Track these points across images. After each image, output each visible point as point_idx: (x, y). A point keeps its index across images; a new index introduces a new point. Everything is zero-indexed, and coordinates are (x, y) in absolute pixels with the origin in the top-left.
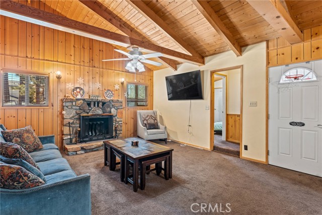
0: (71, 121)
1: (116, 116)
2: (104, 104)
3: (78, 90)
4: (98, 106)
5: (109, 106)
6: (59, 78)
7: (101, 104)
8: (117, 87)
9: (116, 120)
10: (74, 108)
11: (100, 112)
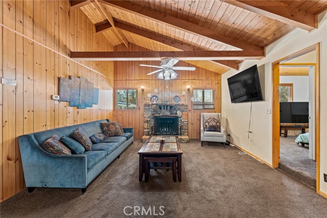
0: (149, 119)
1: (181, 117)
2: (171, 107)
3: (154, 98)
4: (167, 108)
5: (175, 109)
6: (143, 90)
7: (169, 107)
8: (184, 93)
9: (181, 121)
10: (150, 110)
11: (168, 113)
